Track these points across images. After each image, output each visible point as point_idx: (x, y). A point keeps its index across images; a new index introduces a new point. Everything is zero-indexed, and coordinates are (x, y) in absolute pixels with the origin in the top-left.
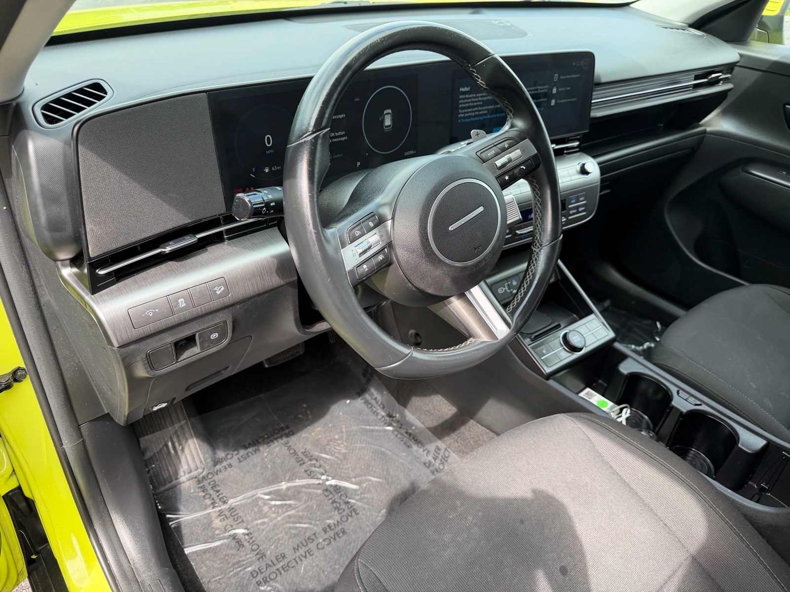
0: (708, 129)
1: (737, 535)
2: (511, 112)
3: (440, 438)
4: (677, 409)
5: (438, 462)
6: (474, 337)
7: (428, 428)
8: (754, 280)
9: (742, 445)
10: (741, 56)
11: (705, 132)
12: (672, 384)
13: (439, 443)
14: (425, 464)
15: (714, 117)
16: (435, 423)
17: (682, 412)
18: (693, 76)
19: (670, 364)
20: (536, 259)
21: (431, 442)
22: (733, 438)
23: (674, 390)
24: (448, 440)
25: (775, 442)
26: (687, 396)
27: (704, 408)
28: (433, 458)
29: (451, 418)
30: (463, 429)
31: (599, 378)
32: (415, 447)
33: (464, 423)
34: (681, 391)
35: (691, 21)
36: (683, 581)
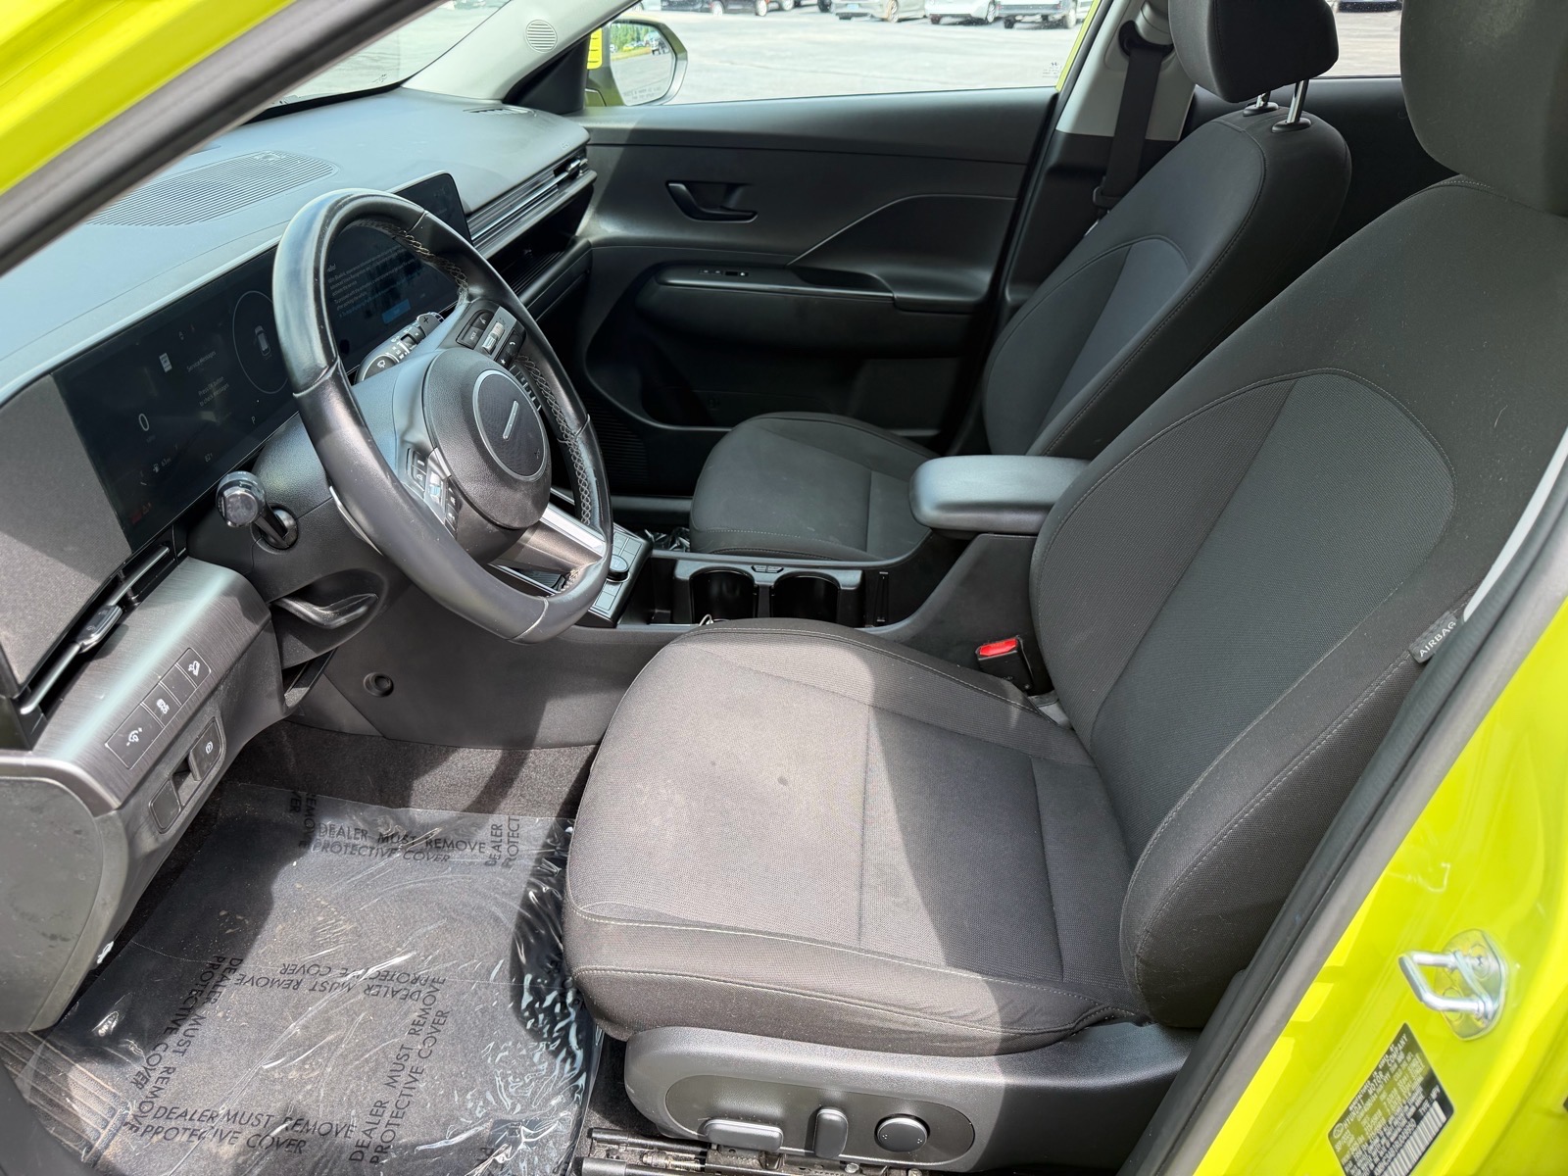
0: (592, 240)
1: (896, 658)
2: (463, 278)
3: (491, 812)
4: (764, 587)
5: (504, 847)
6: (575, 568)
7: (469, 809)
8: (734, 422)
9: (844, 586)
10: (589, 130)
11: (588, 246)
12: (741, 564)
13: (495, 819)
14: (486, 864)
15: (589, 223)
16: (474, 793)
17: (770, 587)
18: (552, 172)
19: (723, 545)
20: (578, 453)
21: (479, 827)
22: (832, 585)
23: (747, 569)
24: (506, 804)
25: (868, 567)
26: (764, 568)
27: (787, 570)
28: (494, 847)
29: (497, 768)
30: (525, 771)
31: (654, 608)
32: (455, 856)
33: (521, 762)
34: (755, 567)
35: (502, 95)
36: (880, 730)
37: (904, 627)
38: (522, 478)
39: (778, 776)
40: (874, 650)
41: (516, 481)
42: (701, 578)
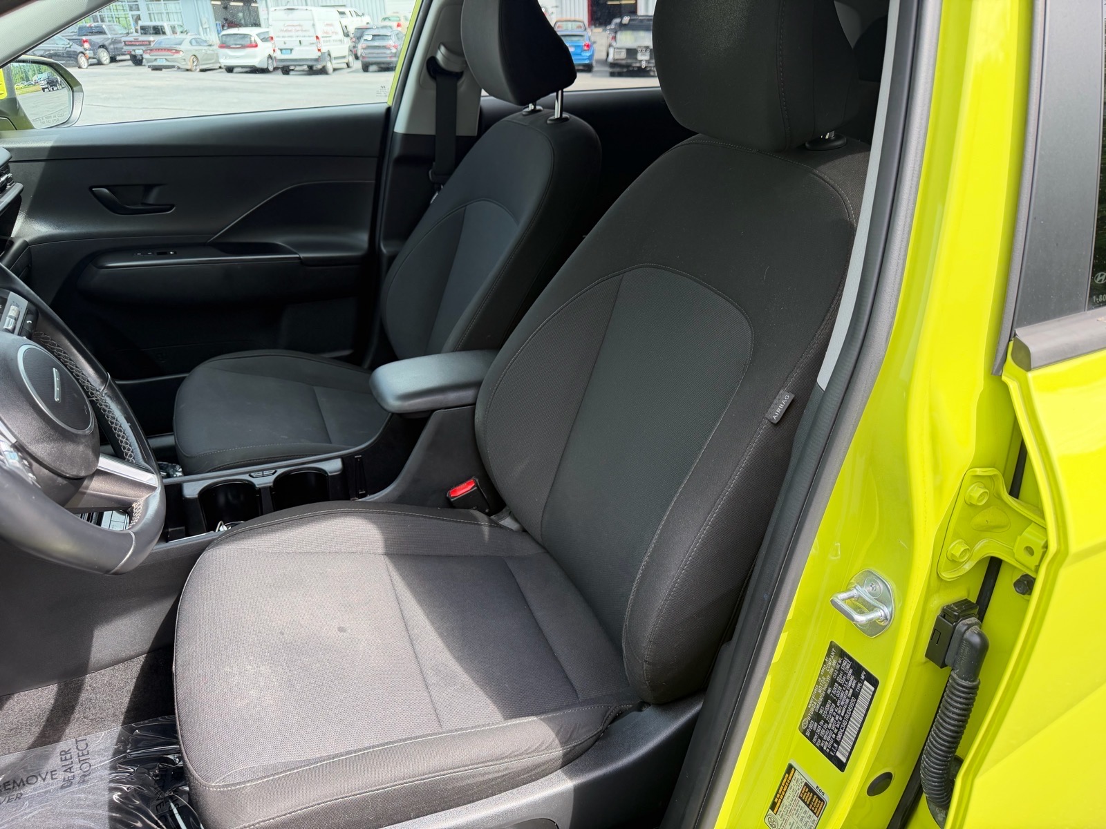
3: (58, 741)
4: (265, 488)
5: (76, 766)
6: (135, 501)
7: (34, 745)
8: (189, 368)
9: (331, 472)
12: (241, 475)
13: (61, 746)
14: (62, 787)
16: (36, 730)
17: (270, 487)
19: (217, 464)
20: (107, 406)
21: (46, 758)
22: (321, 474)
23: (246, 477)
24: (71, 730)
25: (345, 455)
26: (260, 473)
27: (280, 471)
28: (65, 771)
29: (56, 701)
30: (83, 696)
31: (168, 529)
32: (28, 791)
33: (79, 689)
34: (252, 474)
37: (392, 491)
38: (80, 432)
39: (336, 627)
40: (377, 513)
41: (77, 435)
42: (205, 493)
